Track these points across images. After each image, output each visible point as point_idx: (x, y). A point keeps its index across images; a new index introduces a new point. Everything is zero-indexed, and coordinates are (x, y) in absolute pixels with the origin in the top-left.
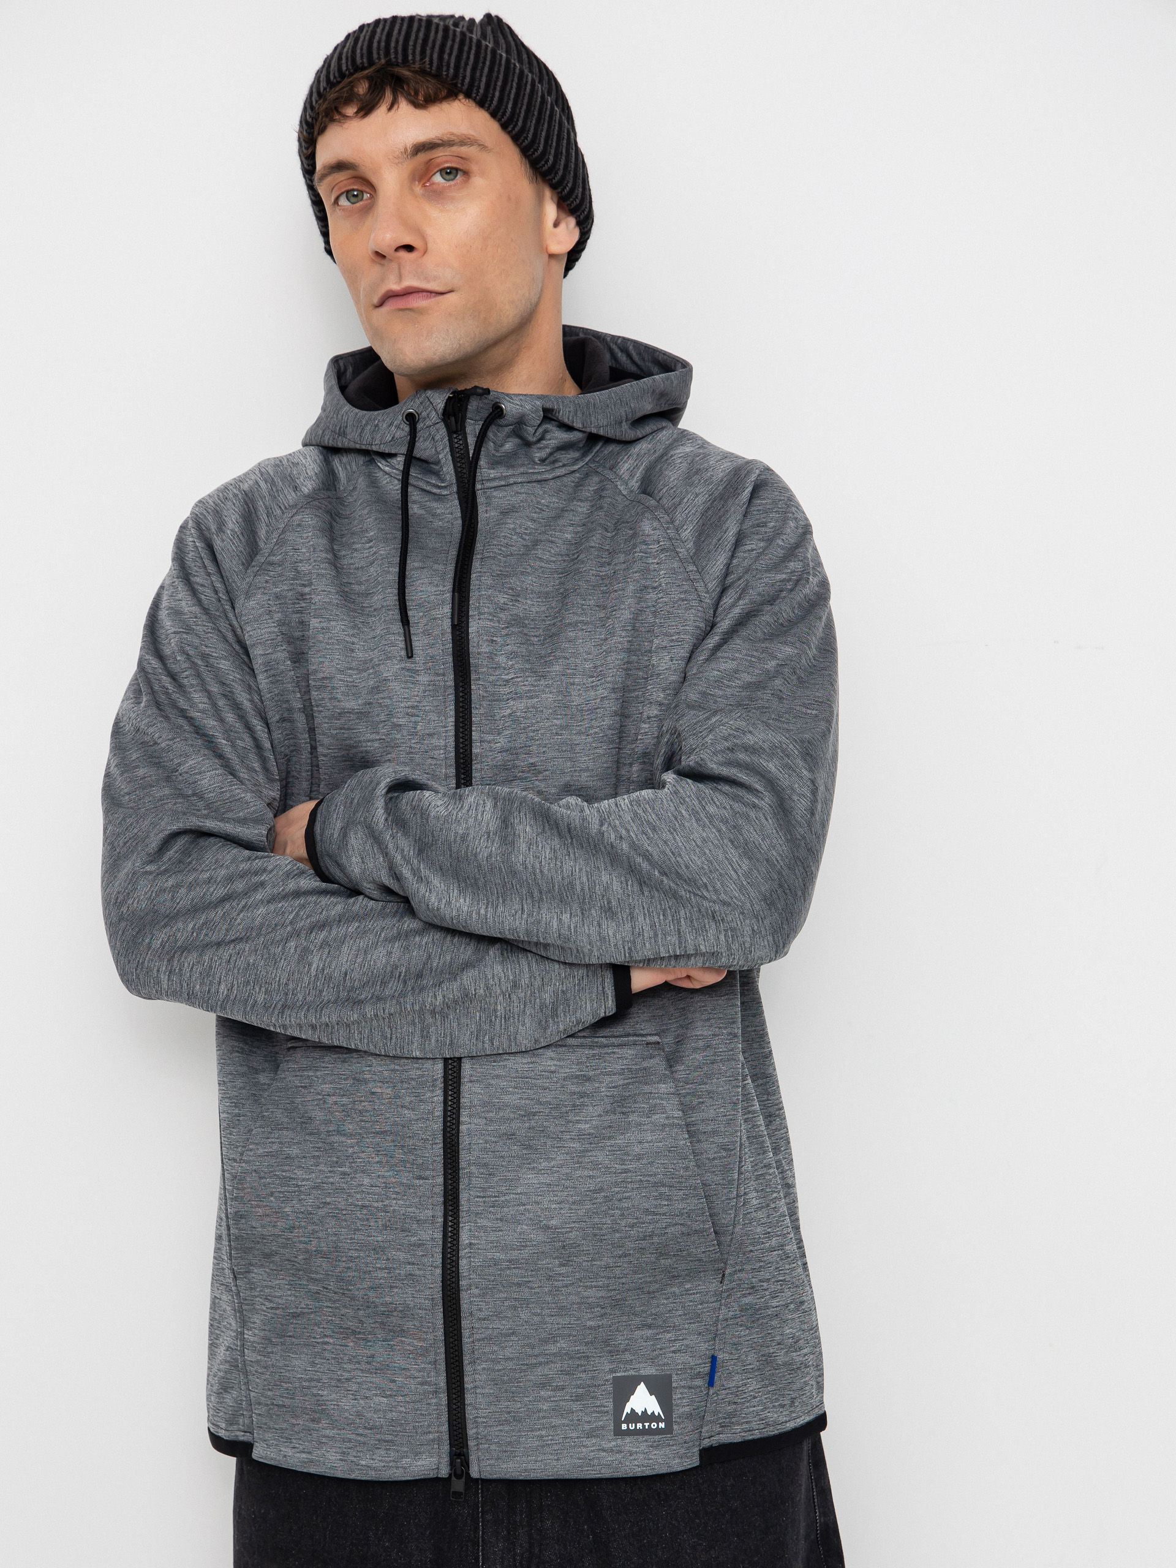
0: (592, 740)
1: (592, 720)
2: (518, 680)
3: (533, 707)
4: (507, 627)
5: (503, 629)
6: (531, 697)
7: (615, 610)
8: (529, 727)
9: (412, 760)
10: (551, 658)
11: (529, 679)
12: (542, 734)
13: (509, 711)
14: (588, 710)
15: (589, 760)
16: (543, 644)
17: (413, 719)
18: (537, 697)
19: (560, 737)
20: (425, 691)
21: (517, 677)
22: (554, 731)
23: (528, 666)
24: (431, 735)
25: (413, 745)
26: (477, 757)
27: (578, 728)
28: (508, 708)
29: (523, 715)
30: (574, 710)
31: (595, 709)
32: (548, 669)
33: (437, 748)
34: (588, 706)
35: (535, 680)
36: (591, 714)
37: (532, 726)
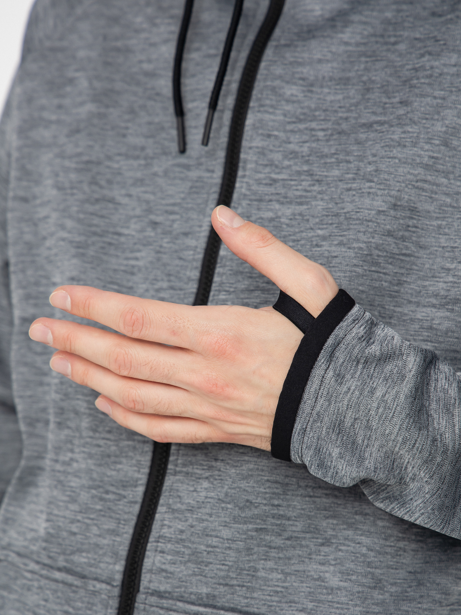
0: (353, 255)
1: (359, 232)
3: (300, 214)
4: (294, 122)
5: (289, 123)
6: (301, 204)
7: (427, 119)
8: (290, 235)
9: (159, 259)
10: (333, 160)
11: (304, 183)
12: (302, 246)
13: (270, 215)
14: (358, 219)
16: (328, 141)
18: (307, 203)
19: (319, 249)
20: (191, 187)
21: (291, 180)
22: (314, 243)
23: (305, 168)
25: (165, 245)
26: (222, 260)
27: (341, 238)
28: (271, 210)
29: (287, 221)
30: (342, 218)
31: (366, 220)
32: (325, 174)
33: (188, 248)
34: (358, 214)
35: (310, 185)
36: (360, 224)
37: (294, 235)
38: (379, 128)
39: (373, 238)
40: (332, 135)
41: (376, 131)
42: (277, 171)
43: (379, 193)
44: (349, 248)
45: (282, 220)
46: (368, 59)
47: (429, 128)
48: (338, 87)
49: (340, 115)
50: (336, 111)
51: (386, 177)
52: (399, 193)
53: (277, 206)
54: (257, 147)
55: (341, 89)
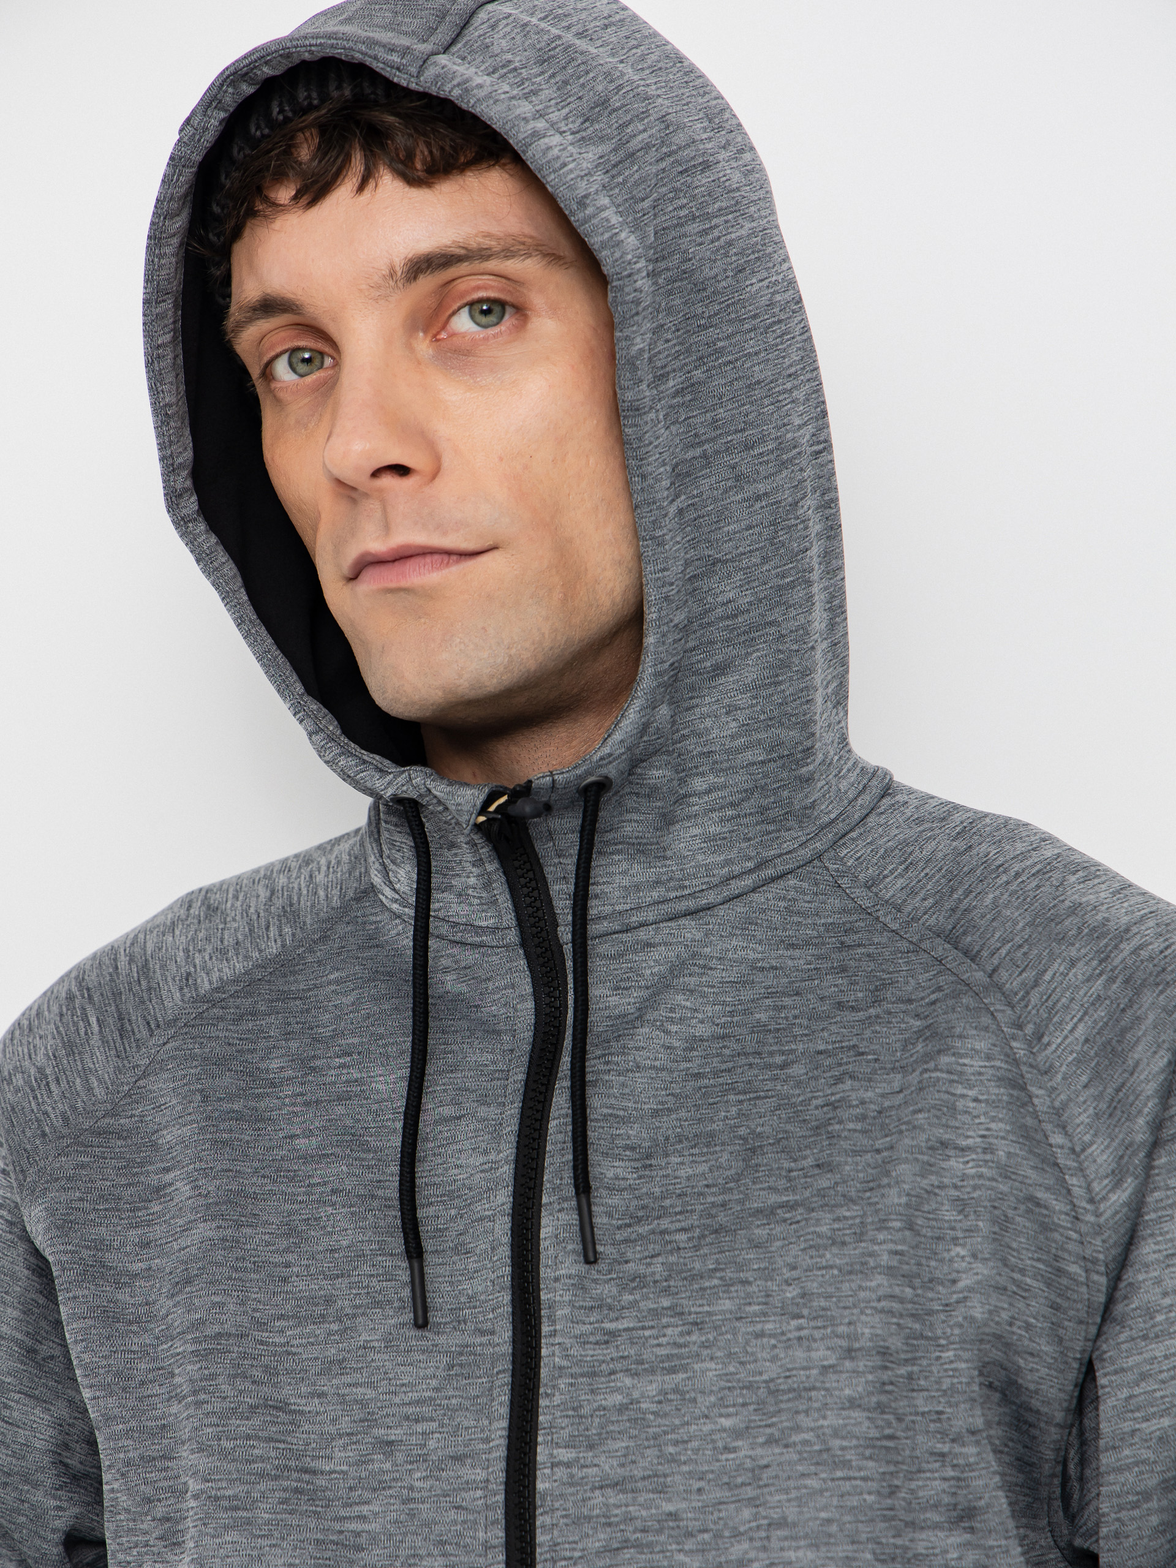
0: (795, 1457)
1: (797, 1412)
2: (647, 1333)
3: (676, 1390)
6: (673, 1371)
8: (665, 1433)
9: (412, 1515)
10: (716, 1282)
11: (669, 1331)
12: (696, 1451)
13: (618, 1399)
14: (790, 1390)
15: (789, 1500)
16: (697, 1248)
17: (419, 1428)
18: (684, 1368)
21: (643, 1328)
23: (666, 1302)
24: (458, 1458)
25: (417, 1484)
26: (543, 1499)
27: (768, 1431)
28: (618, 1390)
29: (654, 1407)
30: (763, 1393)
31: (805, 1389)
32: (706, 1308)
33: (469, 1485)
34: (790, 1381)
35: (682, 1334)
36: (795, 1399)
37: (673, 1431)
38: (788, 1215)
39: (824, 1417)
40: (704, 1236)
41: (785, 1220)
42: (612, 1315)
43: (817, 1334)
44: (786, 1446)
45: (644, 1406)
46: (741, 1097)
47: (877, 1203)
48: (696, 1151)
49: (710, 1199)
50: (701, 1194)
51: (823, 1304)
52: (852, 1327)
53: (628, 1381)
54: (570, 1277)
55: (702, 1154)
